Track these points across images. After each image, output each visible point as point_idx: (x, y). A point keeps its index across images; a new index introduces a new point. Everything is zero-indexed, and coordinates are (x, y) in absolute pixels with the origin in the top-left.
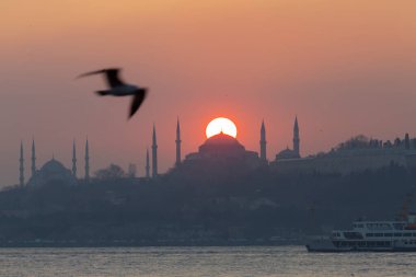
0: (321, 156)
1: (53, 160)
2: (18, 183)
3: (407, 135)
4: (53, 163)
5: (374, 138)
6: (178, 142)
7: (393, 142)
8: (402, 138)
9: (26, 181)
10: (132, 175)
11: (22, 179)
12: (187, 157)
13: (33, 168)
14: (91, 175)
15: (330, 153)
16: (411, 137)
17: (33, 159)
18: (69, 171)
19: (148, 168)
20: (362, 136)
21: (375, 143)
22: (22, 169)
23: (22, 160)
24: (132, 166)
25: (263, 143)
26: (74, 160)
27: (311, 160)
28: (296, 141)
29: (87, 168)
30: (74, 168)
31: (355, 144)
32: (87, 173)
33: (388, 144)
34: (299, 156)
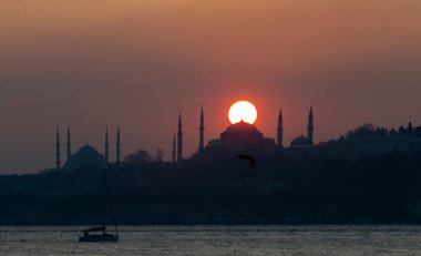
0: (332, 143)
1: (87, 146)
2: (55, 166)
3: (410, 124)
4: (87, 151)
5: (381, 127)
6: (202, 129)
7: (397, 130)
8: (406, 126)
9: (62, 164)
10: (159, 161)
11: (58, 163)
12: (210, 143)
13: (69, 152)
14: (122, 160)
15: (340, 140)
16: (414, 126)
17: (69, 144)
18: (101, 155)
19: (174, 153)
20: (369, 125)
21: (382, 132)
22: (58, 154)
23: (58, 146)
24: (159, 151)
25: (280, 130)
26: (107, 146)
27: (322, 146)
28: (310, 128)
29: (118, 152)
30: (107, 154)
31: (363, 133)
32: (118, 158)
33: (393, 132)
34: (311, 143)
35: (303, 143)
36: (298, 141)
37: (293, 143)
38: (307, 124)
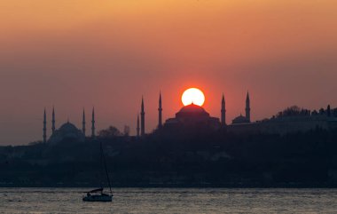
0: (266, 121)
1: (68, 123)
2: (42, 139)
3: (329, 107)
4: (68, 127)
5: (305, 108)
6: (160, 110)
7: (318, 112)
8: (325, 108)
9: (48, 138)
10: (127, 134)
11: (45, 136)
12: (167, 121)
13: (53, 128)
14: (96, 134)
15: (272, 119)
16: (332, 108)
17: (54, 121)
18: (79, 131)
19: (138, 129)
20: (295, 107)
21: (306, 112)
22: (45, 129)
23: (45, 123)
24: (126, 127)
25: (223, 111)
26: (84, 123)
27: (258, 124)
28: (248, 110)
29: (93, 128)
30: (84, 129)
31: (291, 113)
32: (93, 132)
33: (315, 112)
34: (249, 121)
35: (242, 121)
36: (238, 120)
37: (234, 121)
38: (245, 106)
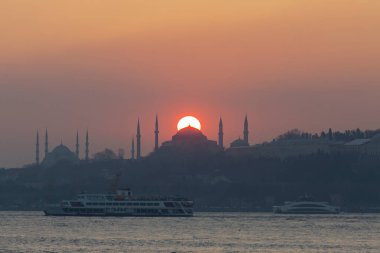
0: (265, 144)
2: (35, 161)
3: (330, 130)
4: (62, 147)
5: (305, 132)
6: (157, 132)
7: (319, 135)
8: (327, 132)
9: (41, 160)
10: (121, 157)
11: (37, 159)
12: (163, 144)
13: (46, 151)
14: (90, 157)
15: (272, 143)
16: (333, 131)
17: (47, 144)
18: (73, 153)
19: (133, 152)
20: (296, 130)
21: (306, 136)
22: (37, 152)
23: (38, 145)
24: (121, 150)
25: (221, 134)
26: (77, 145)
27: (257, 147)
28: (246, 133)
29: (87, 151)
30: (77, 152)
31: (291, 136)
32: (87, 155)
33: (316, 136)
34: (247, 145)
35: (240, 145)
36: (237, 143)
37: (232, 145)
38: (243, 129)
